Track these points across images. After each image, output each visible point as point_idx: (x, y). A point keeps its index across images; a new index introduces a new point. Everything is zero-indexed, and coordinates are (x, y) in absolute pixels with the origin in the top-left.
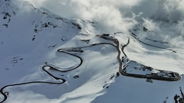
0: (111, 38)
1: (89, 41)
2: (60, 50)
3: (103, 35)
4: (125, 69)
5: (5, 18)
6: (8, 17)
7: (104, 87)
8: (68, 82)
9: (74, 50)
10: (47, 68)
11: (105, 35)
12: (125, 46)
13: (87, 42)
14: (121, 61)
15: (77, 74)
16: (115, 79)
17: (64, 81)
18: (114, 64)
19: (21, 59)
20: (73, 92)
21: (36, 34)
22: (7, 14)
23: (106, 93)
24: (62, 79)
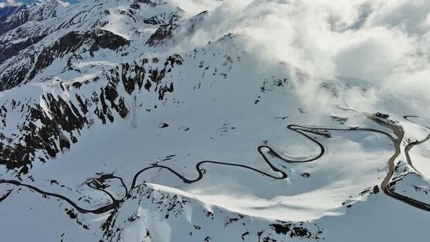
0: (391, 123)
1: (345, 120)
2: (292, 127)
3: (377, 115)
4: (394, 183)
5: (225, 65)
6: (229, 63)
7: (343, 204)
8: (291, 180)
9: (315, 131)
10: (265, 150)
11: (380, 115)
12: (417, 143)
13: (342, 122)
14: (392, 169)
15: (308, 171)
16: (369, 196)
17: (285, 176)
18: (379, 171)
19: (233, 128)
20: (294, 197)
21: (262, 94)
22: (229, 58)
23: (343, 214)
24: (282, 173)
